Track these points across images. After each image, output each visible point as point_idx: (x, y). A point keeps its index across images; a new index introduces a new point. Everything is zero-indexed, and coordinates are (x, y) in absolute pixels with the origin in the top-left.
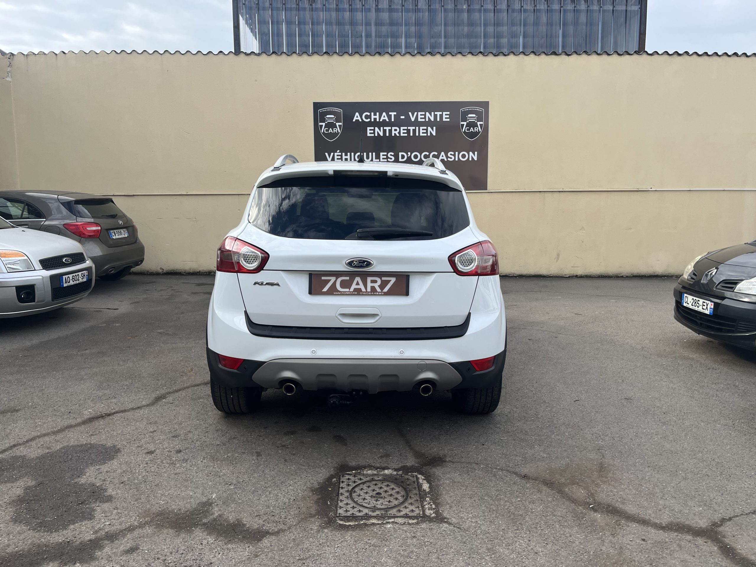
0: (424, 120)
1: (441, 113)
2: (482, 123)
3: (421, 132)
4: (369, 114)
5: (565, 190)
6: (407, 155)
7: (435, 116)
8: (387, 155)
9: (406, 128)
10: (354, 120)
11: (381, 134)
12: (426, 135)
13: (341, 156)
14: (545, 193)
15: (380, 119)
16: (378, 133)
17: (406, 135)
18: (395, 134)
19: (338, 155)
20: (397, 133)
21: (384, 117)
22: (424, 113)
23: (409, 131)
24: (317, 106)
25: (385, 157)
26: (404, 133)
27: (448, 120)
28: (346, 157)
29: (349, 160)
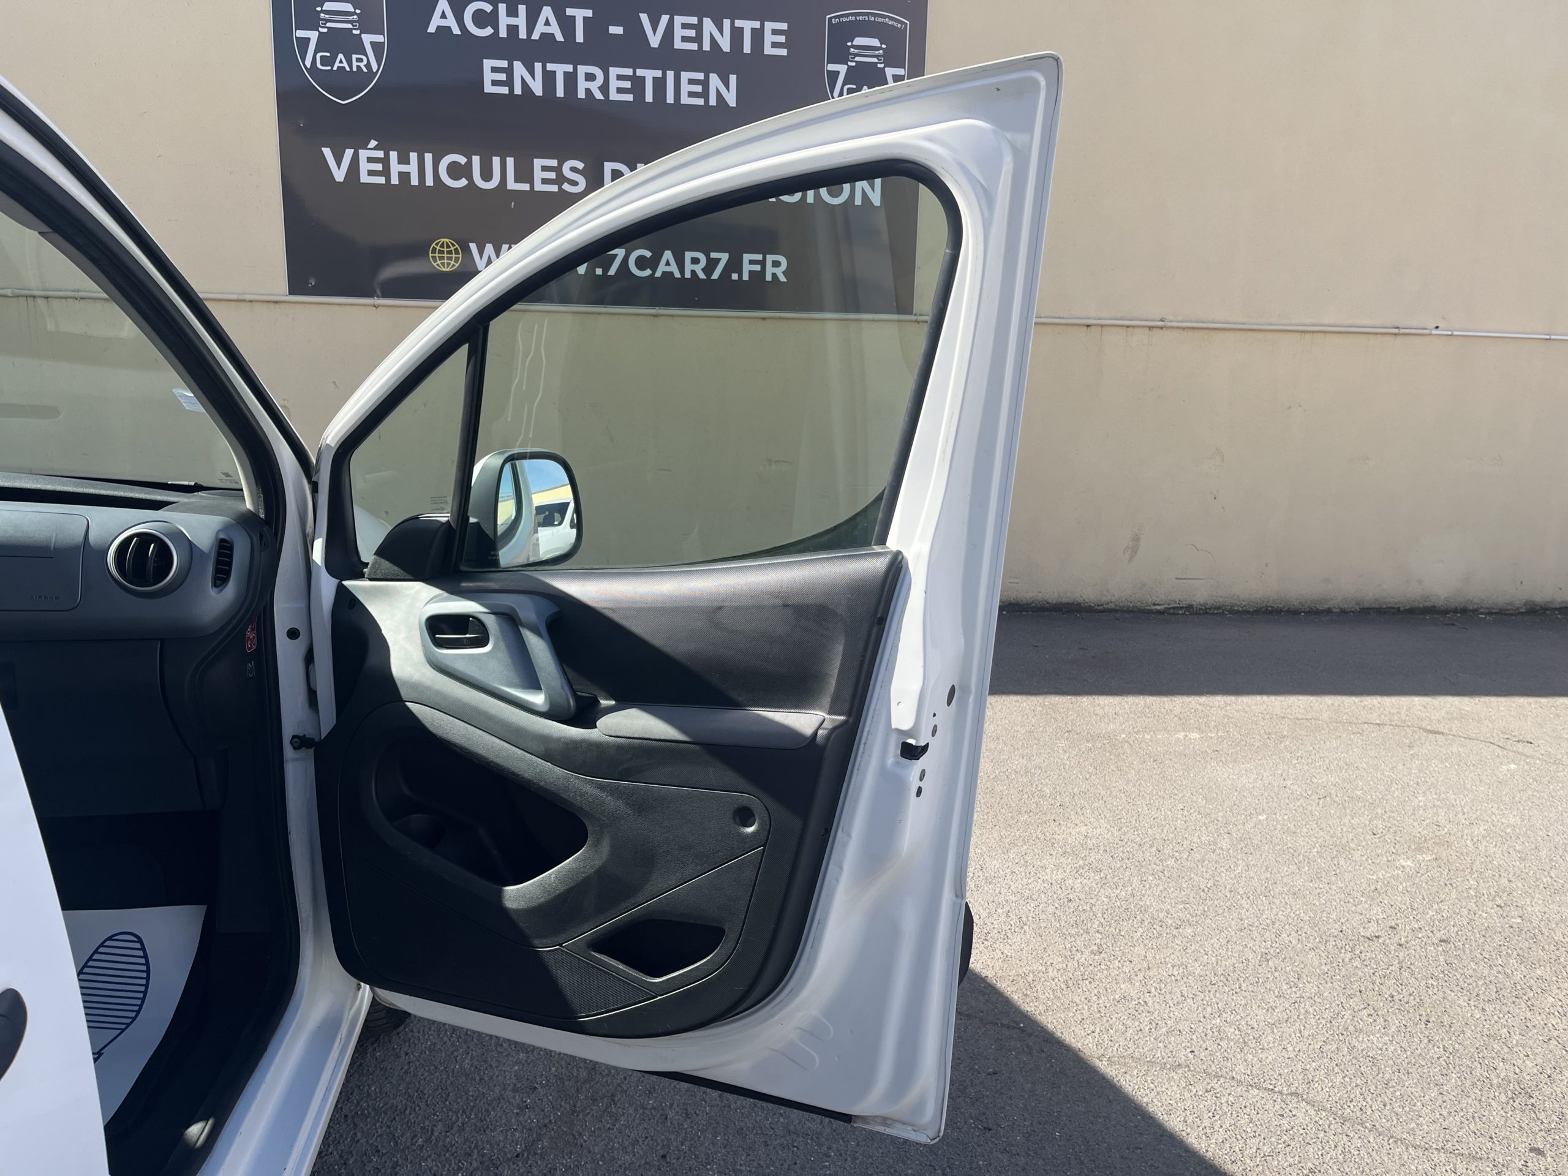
0: (694, 46)
1: (757, 24)
2: (900, 72)
3: (686, 89)
4: (488, 8)
5: (1169, 324)
7: (737, 35)
8: (558, 170)
9: (629, 72)
10: (432, 29)
11: (537, 88)
12: (700, 102)
13: (386, 162)
14: (1105, 329)
15: (530, 30)
16: (523, 81)
17: (629, 98)
18: (588, 91)
19: (370, 160)
20: (594, 87)
21: (547, 23)
22: (694, 20)
23: (638, 84)
25: (552, 175)
26: (620, 90)
27: (783, 52)
28: (404, 168)
29: (415, 181)
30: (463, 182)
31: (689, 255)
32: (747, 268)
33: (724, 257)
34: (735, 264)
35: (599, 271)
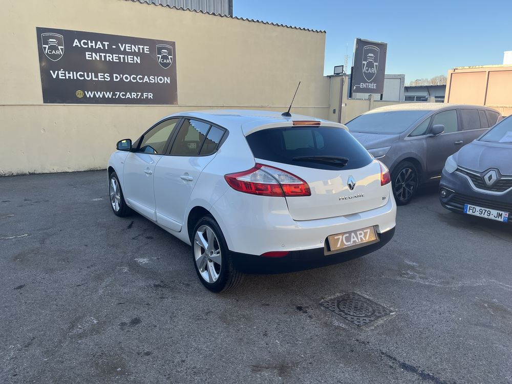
0: (130, 51)
1: (143, 47)
2: (171, 56)
3: (129, 59)
4: (86, 41)
5: (224, 106)
6: (120, 76)
7: (139, 48)
8: (104, 76)
9: (117, 55)
10: (74, 45)
11: (98, 59)
12: (133, 62)
13: (65, 74)
14: (213, 107)
15: (96, 46)
16: (95, 57)
17: (118, 61)
19: (61, 73)
20: (110, 58)
21: (99, 45)
22: (130, 45)
23: (119, 58)
24: (40, 31)
25: (103, 77)
26: (116, 59)
27: (148, 52)
28: (69, 75)
29: (72, 78)
30: (83, 78)
31: (133, 93)
32: (145, 96)
33: (140, 94)
34: (142, 95)
35: (114, 97)
